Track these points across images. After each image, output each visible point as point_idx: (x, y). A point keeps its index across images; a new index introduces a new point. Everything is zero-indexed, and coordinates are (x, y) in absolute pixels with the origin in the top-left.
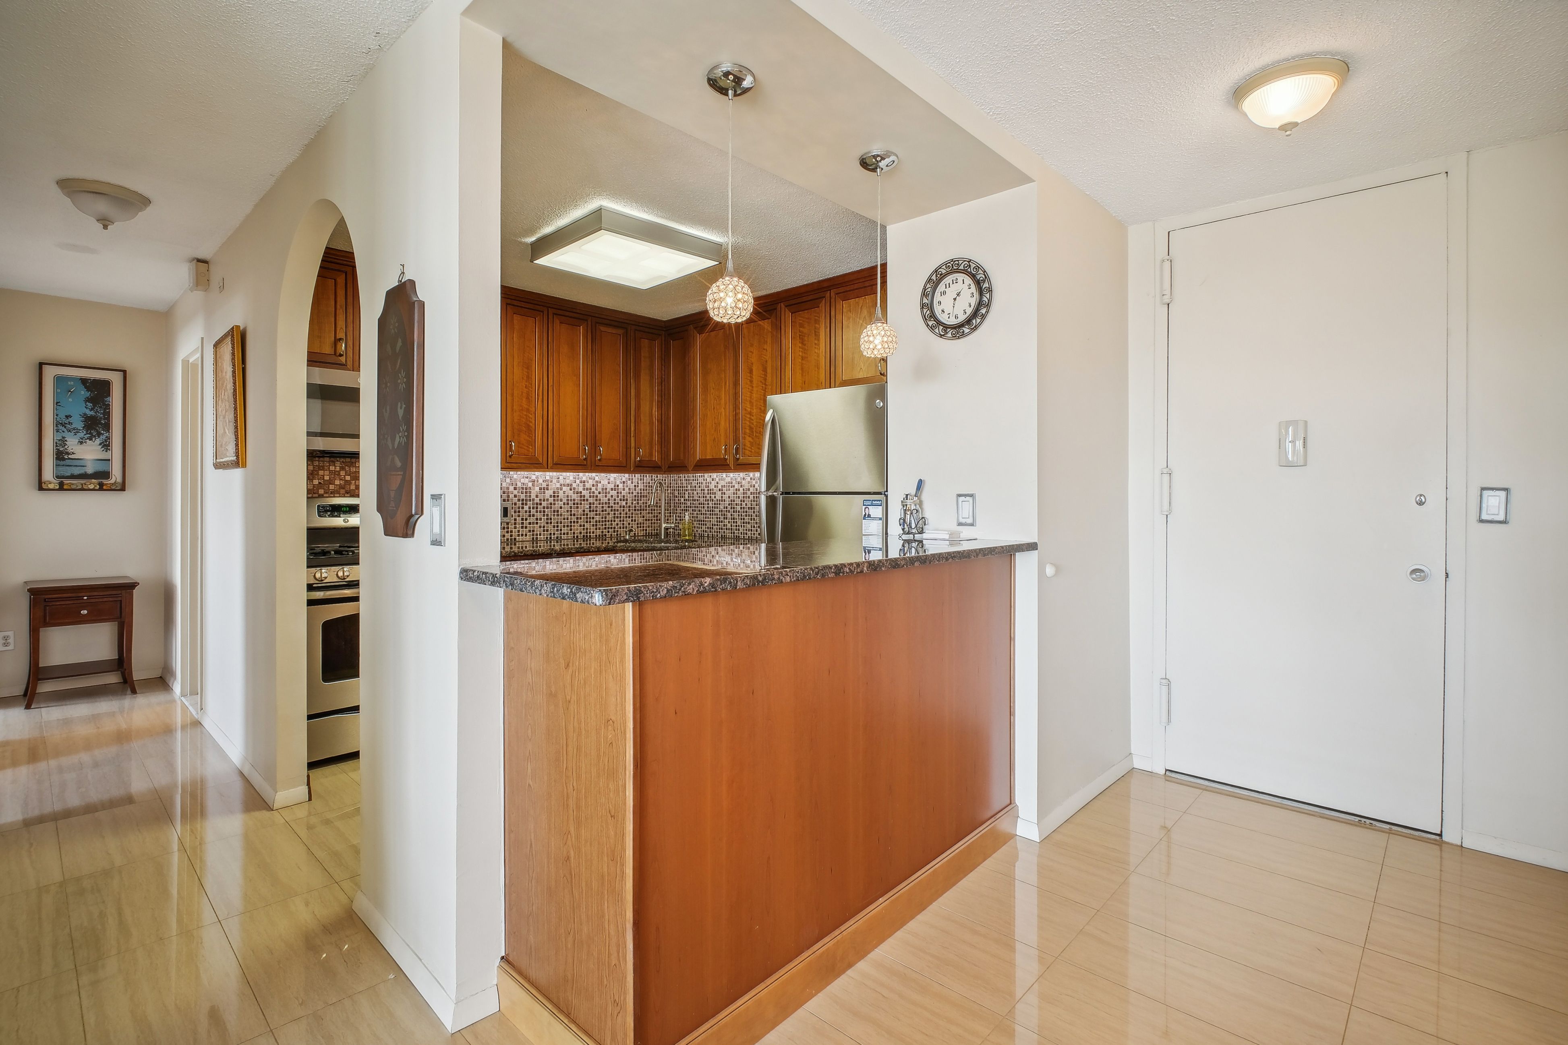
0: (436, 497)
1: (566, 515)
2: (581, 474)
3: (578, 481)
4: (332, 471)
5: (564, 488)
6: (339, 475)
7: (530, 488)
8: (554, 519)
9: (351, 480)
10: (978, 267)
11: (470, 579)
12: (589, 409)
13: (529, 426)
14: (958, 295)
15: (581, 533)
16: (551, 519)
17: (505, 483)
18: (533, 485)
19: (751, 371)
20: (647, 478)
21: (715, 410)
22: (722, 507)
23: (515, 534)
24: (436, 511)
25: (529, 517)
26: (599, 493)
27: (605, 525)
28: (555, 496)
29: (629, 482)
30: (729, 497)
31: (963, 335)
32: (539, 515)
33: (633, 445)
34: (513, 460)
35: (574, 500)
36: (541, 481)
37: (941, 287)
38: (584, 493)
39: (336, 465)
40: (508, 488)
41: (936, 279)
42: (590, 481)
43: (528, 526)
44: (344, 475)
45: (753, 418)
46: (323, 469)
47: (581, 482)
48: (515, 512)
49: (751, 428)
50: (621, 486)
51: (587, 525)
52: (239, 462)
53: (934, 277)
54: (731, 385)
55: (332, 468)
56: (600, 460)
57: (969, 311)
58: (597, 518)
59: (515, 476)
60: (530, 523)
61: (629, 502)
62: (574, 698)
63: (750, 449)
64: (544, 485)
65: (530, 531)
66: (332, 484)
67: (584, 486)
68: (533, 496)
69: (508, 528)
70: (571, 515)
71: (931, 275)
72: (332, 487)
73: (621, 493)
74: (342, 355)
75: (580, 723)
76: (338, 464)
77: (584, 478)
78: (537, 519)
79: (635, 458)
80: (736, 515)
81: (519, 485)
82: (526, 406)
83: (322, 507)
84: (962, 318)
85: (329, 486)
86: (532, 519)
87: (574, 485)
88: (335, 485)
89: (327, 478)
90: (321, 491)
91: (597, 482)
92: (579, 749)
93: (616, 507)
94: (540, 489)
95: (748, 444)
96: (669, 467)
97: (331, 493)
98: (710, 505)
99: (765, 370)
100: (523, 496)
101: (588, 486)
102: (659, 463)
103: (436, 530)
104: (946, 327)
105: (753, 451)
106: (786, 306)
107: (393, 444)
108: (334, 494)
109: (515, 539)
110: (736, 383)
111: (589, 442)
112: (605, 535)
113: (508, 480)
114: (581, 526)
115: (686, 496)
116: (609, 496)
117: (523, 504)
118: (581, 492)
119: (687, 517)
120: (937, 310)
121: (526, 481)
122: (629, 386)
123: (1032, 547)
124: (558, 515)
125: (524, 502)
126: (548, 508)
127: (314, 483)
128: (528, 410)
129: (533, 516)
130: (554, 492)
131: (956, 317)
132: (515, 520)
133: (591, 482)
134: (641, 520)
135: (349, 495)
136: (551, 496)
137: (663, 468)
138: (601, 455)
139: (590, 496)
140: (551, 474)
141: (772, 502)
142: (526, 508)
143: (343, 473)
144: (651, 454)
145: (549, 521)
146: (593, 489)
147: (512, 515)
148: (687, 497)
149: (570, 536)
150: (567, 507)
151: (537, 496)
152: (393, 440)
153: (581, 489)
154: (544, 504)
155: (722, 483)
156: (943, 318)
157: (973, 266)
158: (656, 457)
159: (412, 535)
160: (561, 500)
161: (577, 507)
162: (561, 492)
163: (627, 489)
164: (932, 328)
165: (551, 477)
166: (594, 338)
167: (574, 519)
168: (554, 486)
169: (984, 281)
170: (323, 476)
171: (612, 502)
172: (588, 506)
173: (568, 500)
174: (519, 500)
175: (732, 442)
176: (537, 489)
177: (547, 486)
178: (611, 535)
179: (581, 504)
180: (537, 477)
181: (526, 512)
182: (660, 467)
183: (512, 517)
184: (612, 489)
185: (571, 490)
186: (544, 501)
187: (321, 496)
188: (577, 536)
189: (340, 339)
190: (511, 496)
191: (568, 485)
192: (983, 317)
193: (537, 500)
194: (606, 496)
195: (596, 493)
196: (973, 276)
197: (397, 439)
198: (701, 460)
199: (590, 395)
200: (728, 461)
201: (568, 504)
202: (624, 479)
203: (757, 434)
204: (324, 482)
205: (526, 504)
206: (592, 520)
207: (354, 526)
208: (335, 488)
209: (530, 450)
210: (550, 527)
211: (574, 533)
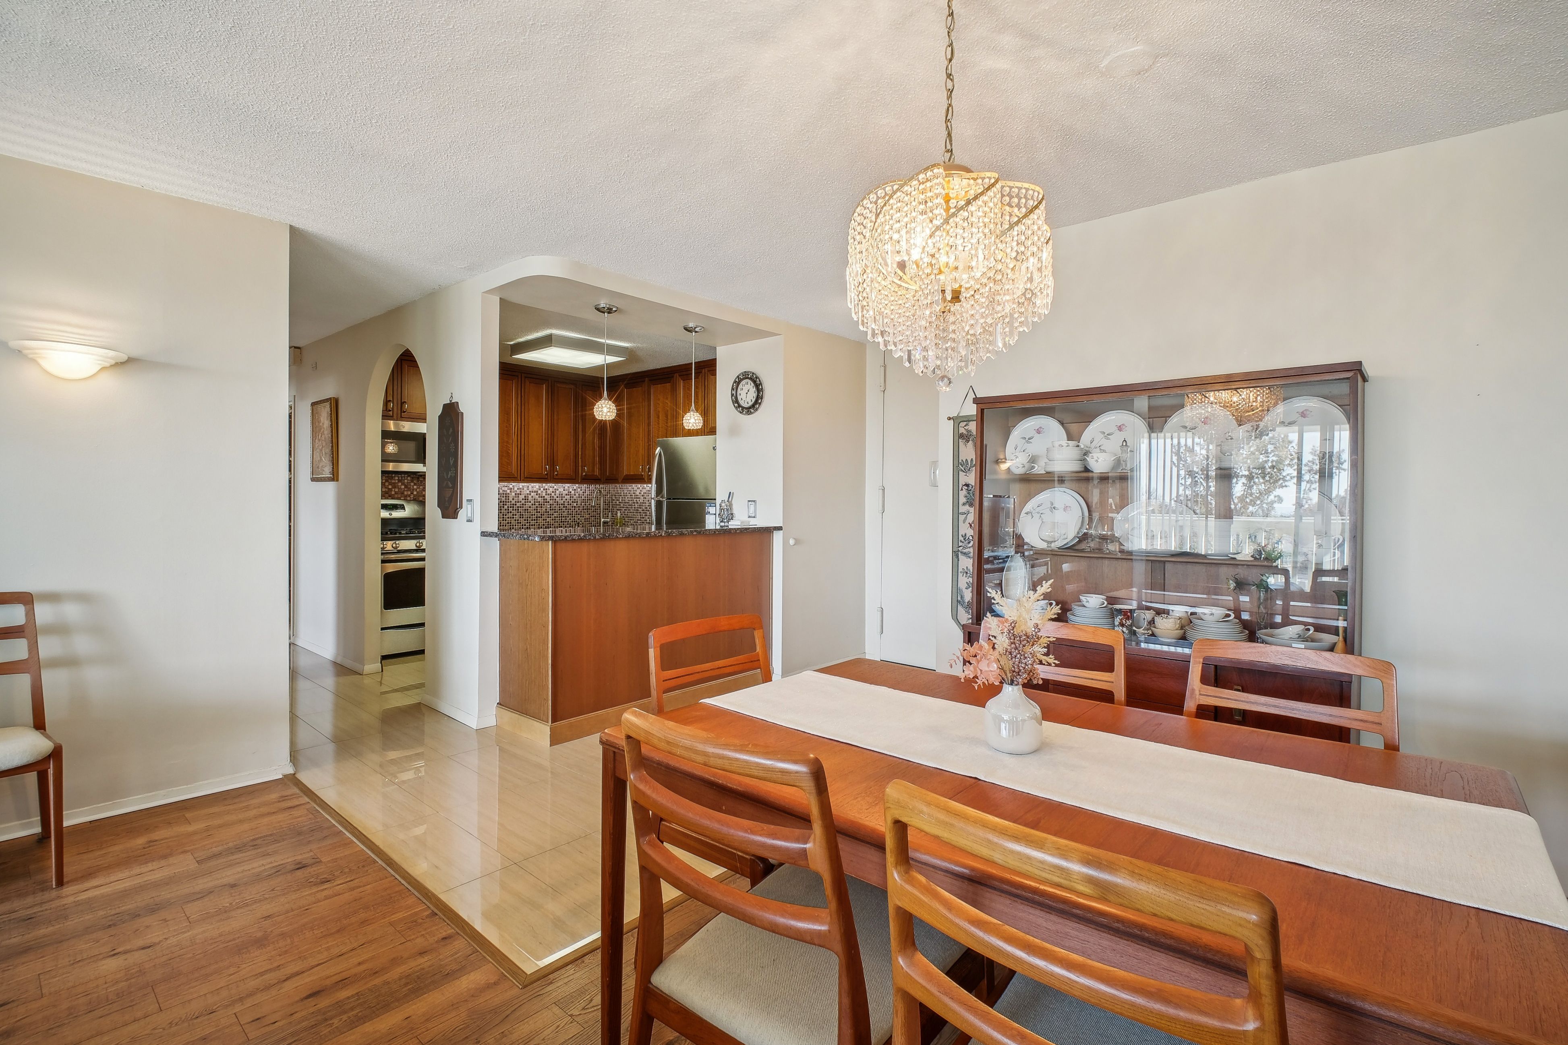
0: (469, 501)
1: (534, 512)
2: (544, 485)
3: (542, 489)
5: (532, 494)
6: (397, 485)
7: (508, 494)
8: (525, 515)
10: (757, 378)
11: (486, 536)
12: (550, 440)
13: (508, 453)
14: (748, 391)
15: (544, 525)
18: (511, 492)
19: (658, 417)
20: (592, 487)
21: (636, 441)
22: (644, 508)
24: (469, 506)
25: (508, 513)
26: (557, 497)
27: (561, 519)
28: (526, 498)
29: (579, 490)
31: (751, 413)
32: (515, 512)
33: (580, 464)
35: (539, 502)
36: (516, 489)
37: (740, 386)
38: (546, 497)
41: (738, 382)
47: (544, 490)
50: (573, 492)
51: (548, 520)
52: (334, 477)
53: (737, 380)
54: (646, 425)
56: (557, 475)
57: (754, 400)
58: (556, 515)
60: (508, 518)
61: (579, 503)
62: (529, 583)
64: (518, 492)
65: (508, 523)
67: (546, 492)
68: (511, 499)
70: (537, 512)
71: (736, 379)
73: (573, 497)
74: (391, 411)
75: (531, 593)
76: (396, 479)
77: (546, 487)
78: (513, 515)
79: (582, 473)
82: (506, 440)
84: (751, 404)
86: (510, 515)
87: (539, 492)
89: (390, 487)
91: (555, 489)
92: (531, 603)
93: (570, 507)
94: (516, 494)
96: (606, 479)
98: (636, 506)
99: (667, 417)
101: (549, 492)
102: (600, 477)
103: (469, 515)
104: (743, 408)
106: (679, 376)
107: (447, 476)
110: (649, 424)
111: (549, 463)
114: (544, 520)
115: (621, 499)
116: (564, 499)
117: (513, 504)
118: (544, 497)
119: (619, 514)
120: (739, 398)
121: (506, 489)
122: (577, 424)
123: (780, 528)
124: (528, 512)
125: (504, 503)
126: (520, 507)
128: (507, 442)
129: (511, 512)
130: (525, 497)
131: (748, 403)
133: (551, 489)
134: (587, 516)
136: (523, 499)
137: (602, 480)
138: (557, 472)
139: (551, 500)
140: (523, 484)
141: (659, 504)
142: (506, 507)
143: (400, 484)
144: (593, 471)
145: (521, 516)
146: (553, 494)
148: (621, 501)
149: (536, 527)
150: (534, 507)
151: (513, 499)
152: (447, 474)
153: (544, 494)
154: (518, 504)
155: (644, 491)
156: (742, 403)
157: (754, 376)
158: (597, 472)
159: (457, 518)
160: (530, 502)
161: (542, 507)
162: (530, 497)
163: (577, 494)
164: (736, 408)
165: (523, 487)
166: (552, 393)
167: (539, 514)
168: (525, 492)
169: (759, 385)
171: (566, 504)
172: (549, 506)
173: (535, 502)
175: (646, 464)
176: (513, 494)
177: (520, 492)
179: (544, 505)
180: (513, 486)
181: (506, 510)
182: (600, 480)
184: (566, 495)
185: (537, 495)
186: (518, 502)
188: (541, 527)
189: (390, 401)
190: (505, 499)
191: (535, 492)
192: (760, 404)
193: (513, 502)
194: (562, 500)
195: (555, 497)
196: (755, 382)
197: (450, 474)
198: (627, 475)
199: (550, 431)
200: (644, 477)
201: (535, 505)
202: (575, 488)
205: (506, 505)
206: (551, 516)
209: (509, 468)
210: (522, 520)
211: (539, 525)
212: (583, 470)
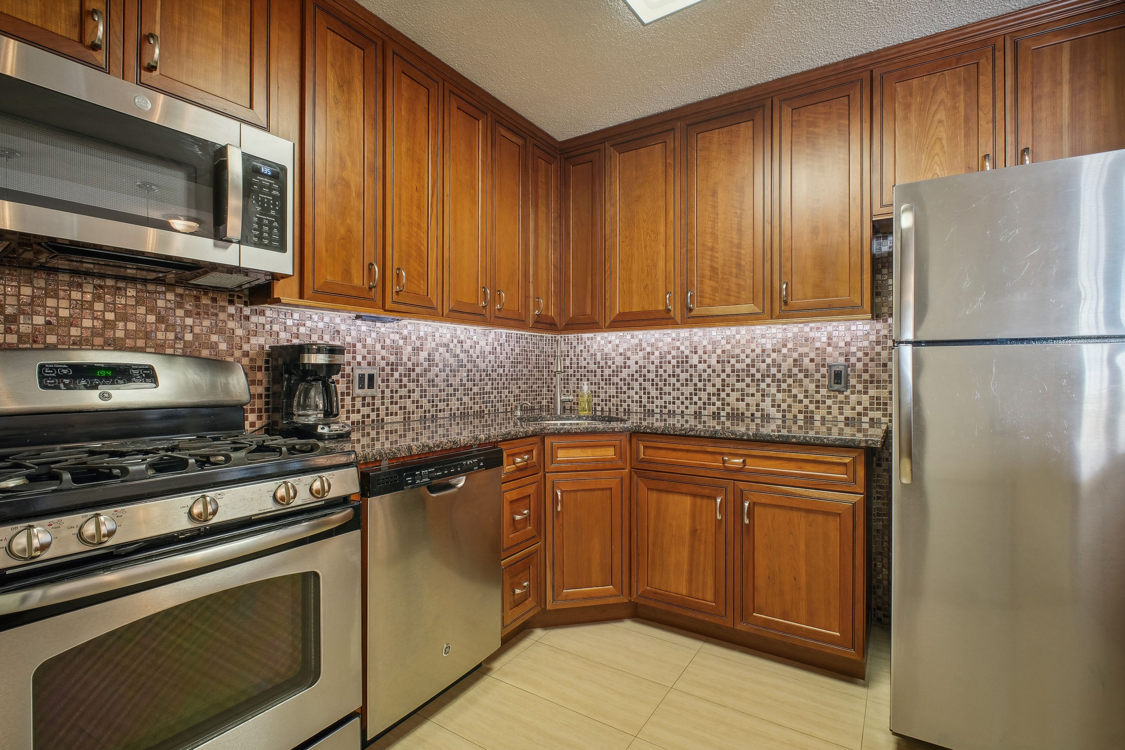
1: (443, 385)
3: (455, 341)
4: (76, 300)
5: (440, 350)
6: (91, 308)
7: (401, 347)
8: (429, 391)
9: (116, 320)
13: (420, 249)
15: (458, 409)
16: (425, 391)
17: (370, 339)
18: (404, 342)
21: (648, 249)
22: (624, 375)
23: (383, 413)
25: (400, 388)
26: (478, 357)
27: (484, 398)
28: (430, 359)
30: (637, 363)
32: (412, 386)
33: (531, 293)
34: (401, 299)
35: (451, 365)
36: (414, 338)
38: (462, 356)
39: (85, 290)
40: (374, 346)
42: (468, 341)
43: (399, 400)
44: (102, 309)
45: (717, 255)
46: (56, 297)
48: (383, 381)
49: (714, 269)
50: (498, 349)
51: (466, 399)
55: (76, 295)
56: (499, 310)
58: (476, 389)
59: (383, 330)
60: (401, 397)
61: (507, 369)
63: (712, 297)
64: (418, 344)
65: (401, 408)
66: (76, 326)
67: (462, 346)
68: (405, 359)
69: (373, 404)
70: (448, 385)
72: (74, 331)
73: (498, 358)
76: (88, 288)
77: (462, 337)
78: (409, 391)
79: (534, 311)
80: (647, 385)
81: (388, 342)
82: (417, 220)
83: (50, 369)
85: (69, 329)
86: (403, 392)
87: (452, 346)
88: (82, 328)
89: (64, 313)
90: (52, 339)
93: (494, 375)
94: (414, 349)
95: (708, 290)
96: (567, 324)
97: (74, 344)
100: (392, 359)
101: (466, 347)
102: (555, 318)
105: (717, 298)
106: (782, 101)
108: (80, 344)
109: (383, 420)
112: (483, 411)
113: (374, 335)
114: (458, 399)
116: (487, 360)
117: (392, 370)
121: (397, 337)
124: (433, 385)
125: (394, 369)
126: (422, 375)
127: (34, 322)
129: (405, 386)
130: (429, 355)
132: (383, 392)
134: (517, 391)
135: (112, 348)
136: (425, 359)
137: (559, 324)
138: (501, 303)
139: (468, 361)
142: (396, 375)
143: (98, 306)
144: (547, 308)
145: (423, 394)
146: (471, 351)
147: (379, 385)
149: (447, 414)
150: (443, 375)
151: (409, 359)
153: (458, 351)
154: (418, 370)
158: (551, 311)
160: (437, 365)
161: (455, 376)
162: (437, 354)
163: (504, 353)
165: (426, 333)
167: (451, 390)
168: (429, 346)
170: (57, 308)
172: (465, 374)
173: (444, 365)
174: (388, 364)
175: (679, 288)
176: (409, 349)
177: (421, 345)
178: (489, 410)
179: (458, 371)
180: (410, 332)
181: (396, 380)
182: (556, 325)
183: (379, 388)
184: (490, 352)
186: (417, 365)
187: (49, 347)
188: (455, 413)
190: (378, 358)
193: (410, 365)
194: (484, 362)
195: (475, 356)
198: (620, 314)
199: (489, 220)
200: (672, 314)
201: (444, 370)
203: (726, 277)
204: (58, 320)
205: (397, 370)
206: (469, 392)
207: (122, 406)
208: (82, 333)
209: (422, 286)
210: (424, 401)
211: (451, 409)
212: (537, 306)
